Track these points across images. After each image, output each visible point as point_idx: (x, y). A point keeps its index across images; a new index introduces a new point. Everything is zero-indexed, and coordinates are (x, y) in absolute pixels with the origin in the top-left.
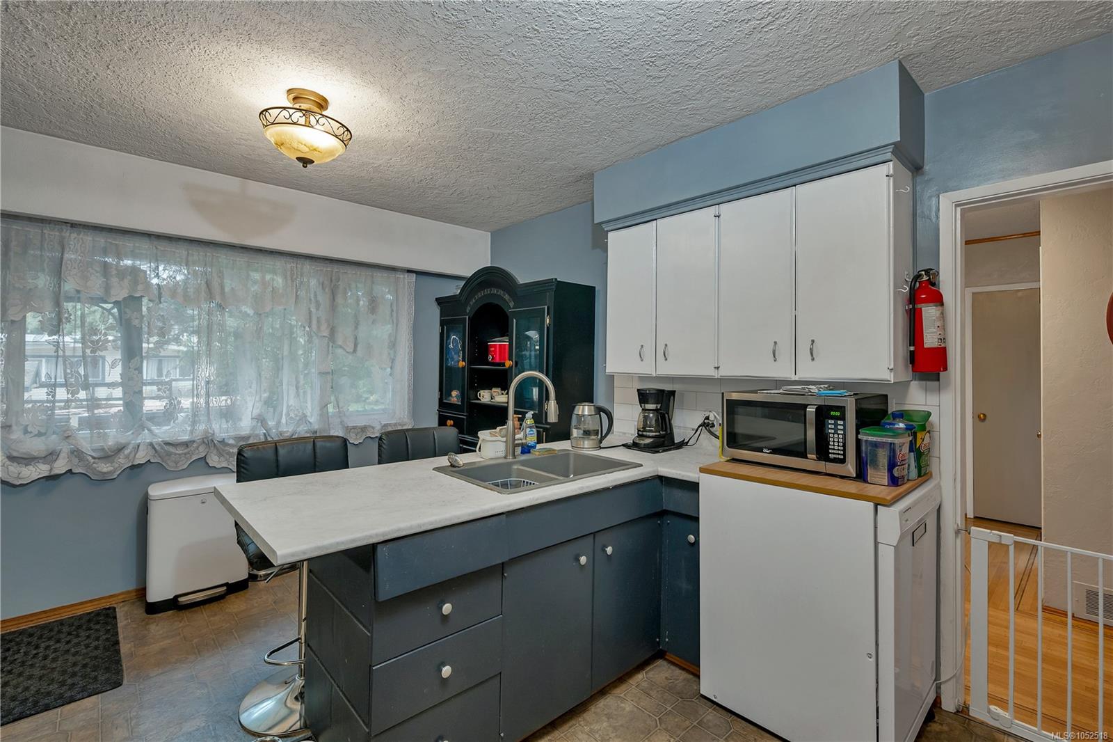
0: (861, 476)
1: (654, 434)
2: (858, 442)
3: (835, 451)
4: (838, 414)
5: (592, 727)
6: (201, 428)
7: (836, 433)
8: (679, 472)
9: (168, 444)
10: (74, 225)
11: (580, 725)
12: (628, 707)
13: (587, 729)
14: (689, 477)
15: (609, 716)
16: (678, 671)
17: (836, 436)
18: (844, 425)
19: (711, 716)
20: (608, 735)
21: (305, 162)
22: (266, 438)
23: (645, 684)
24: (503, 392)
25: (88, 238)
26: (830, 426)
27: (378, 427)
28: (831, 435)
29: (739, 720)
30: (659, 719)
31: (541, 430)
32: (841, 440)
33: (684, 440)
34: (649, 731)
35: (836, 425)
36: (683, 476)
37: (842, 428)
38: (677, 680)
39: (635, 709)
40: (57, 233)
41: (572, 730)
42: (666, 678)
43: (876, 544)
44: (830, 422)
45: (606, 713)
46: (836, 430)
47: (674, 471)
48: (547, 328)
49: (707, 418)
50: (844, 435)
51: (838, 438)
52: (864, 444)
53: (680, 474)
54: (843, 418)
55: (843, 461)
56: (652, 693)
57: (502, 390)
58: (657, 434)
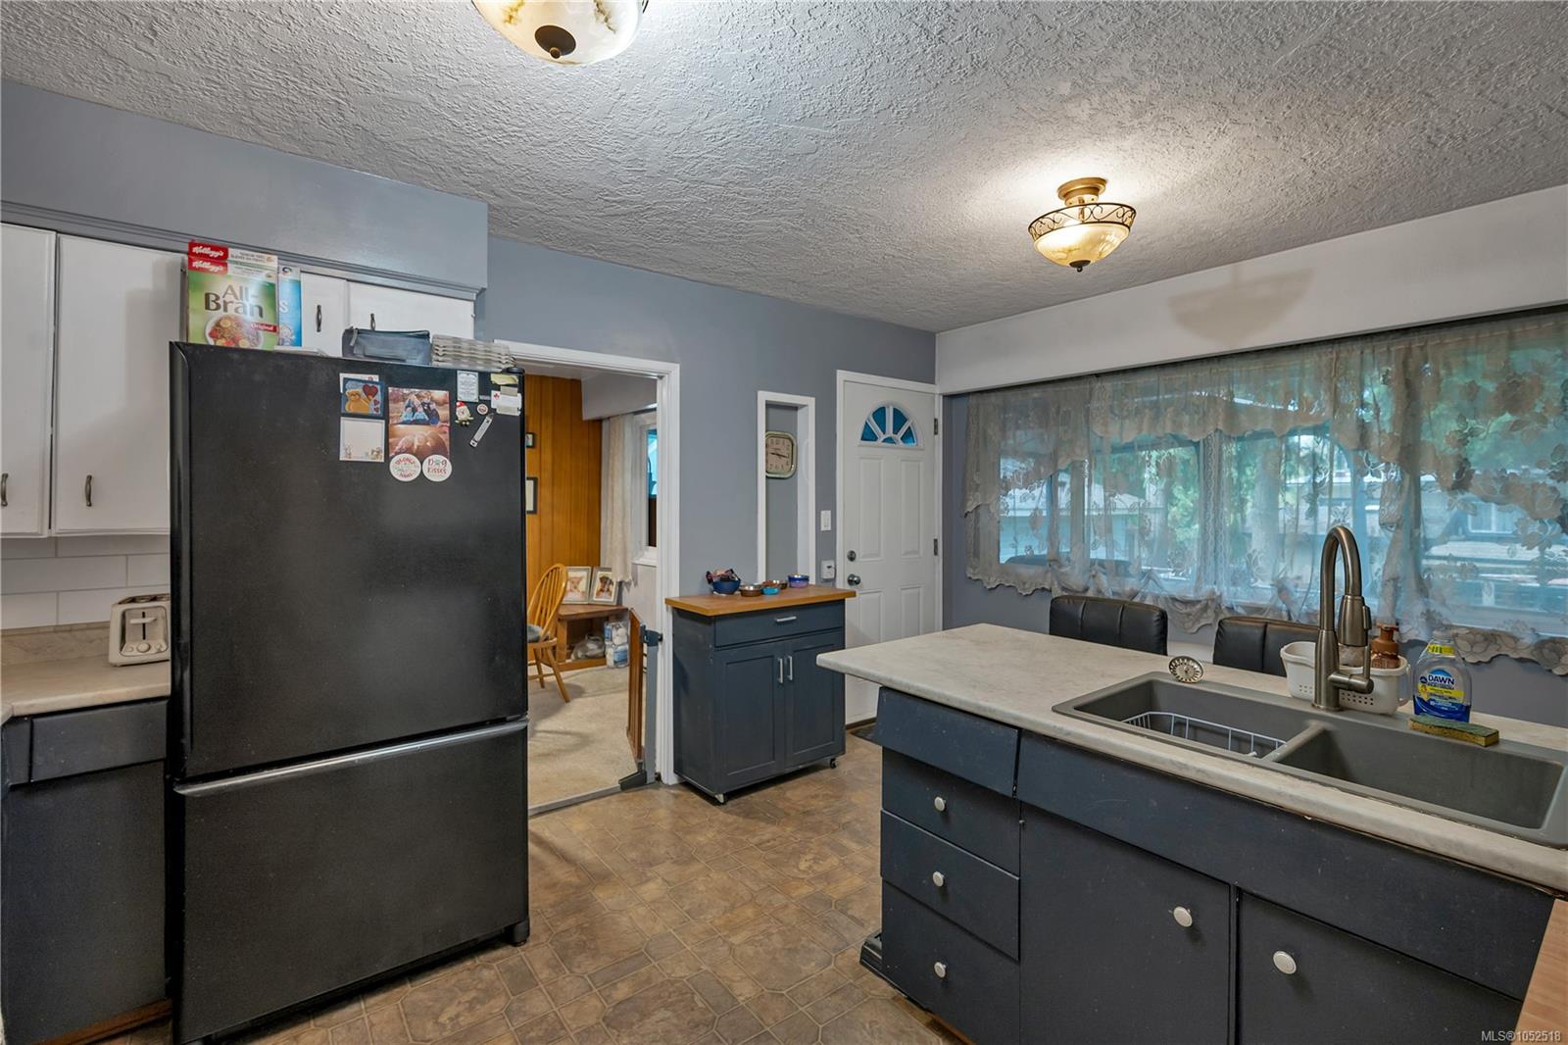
6: (1206, 588)
9: (1174, 599)
10: (1098, 375)
21: (1079, 265)
22: (1290, 618)
25: (1109, 385)
27: (1528, 640)
40: (1088, 386)
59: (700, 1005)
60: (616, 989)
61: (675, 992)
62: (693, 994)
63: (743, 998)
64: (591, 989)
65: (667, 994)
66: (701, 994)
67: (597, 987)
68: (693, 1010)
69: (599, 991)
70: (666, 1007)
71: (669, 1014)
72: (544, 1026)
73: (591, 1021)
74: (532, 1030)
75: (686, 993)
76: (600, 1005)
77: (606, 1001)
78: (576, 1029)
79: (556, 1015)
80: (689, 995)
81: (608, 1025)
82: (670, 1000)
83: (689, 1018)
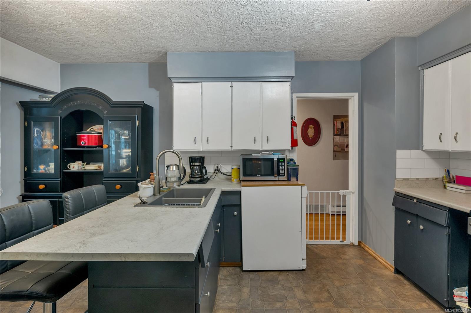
0: (289, 180)
1: (199, 176)
2: (288, 168)
3: (281, 173)
4: (282, 160)
5: (222, 300)
7: (282, 167)
8: (231, 188)
11: (217, 302)
12: (225, 287)
13: (221, 302)
14: (236, 189)
15: (224, 293)
16: (228, 268)
17: (282, 168)
18: (284, 164)
19: (252, 275)
20: (230, 299)
23: (223, 277)
24: (84, 164)
26: (280, 165)
28: (280, 168)
29: (258, 272)
30: (239, 285)
31: (135, 181)
32: (283, 169)
33: (208, 177)
34: (240, 290)
35: (282, 164)
36: (234, 189)
37: (284, 165)
38: (230, 271)
39: (229, 286)
41: (216, 305)
42: (227, 272)
43: (301, 197)
44: (280, 163)
45: (221, 293)
46: (282, 166)
47: (229, 188)
48: (137, 127)
49: (217, 167)
50: (284, 167)
51: (283, 168)
52: (289, 169)
53: (232, 189)
54: (284, 162)
55: (284, 176)
56: (228, 278)
57: (83, 162)
58: (200, 176)
59: (260, 291)
60: (280, 306)
61: (264, 298)
62: (260, 295)
63: (249, 288)
64: (288, 310)
65: (267, 298)
66: (258, 294)
67: (286, 310)
68: (263, 291)
69: (286, 308)
70: (269, 295)
71: (269, 293)
72: (304, 305)
73: (291, 301)
74: (308, 306)
75: (261, 296)
76: (287, 304)
77: (285, 304)
78: (295, 300)
79: (301, 307)
80: (261, 295)
81: (287, 297)
82: (267, 296)
83: (265, 290)
